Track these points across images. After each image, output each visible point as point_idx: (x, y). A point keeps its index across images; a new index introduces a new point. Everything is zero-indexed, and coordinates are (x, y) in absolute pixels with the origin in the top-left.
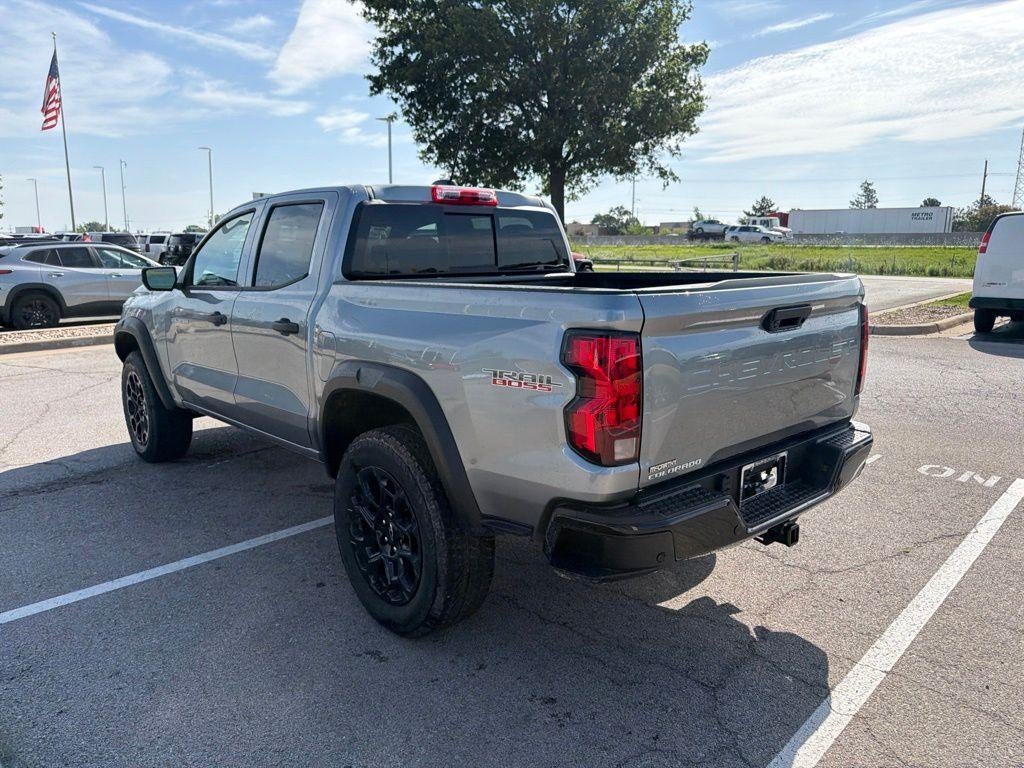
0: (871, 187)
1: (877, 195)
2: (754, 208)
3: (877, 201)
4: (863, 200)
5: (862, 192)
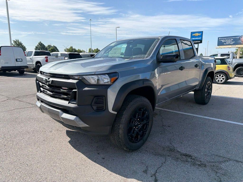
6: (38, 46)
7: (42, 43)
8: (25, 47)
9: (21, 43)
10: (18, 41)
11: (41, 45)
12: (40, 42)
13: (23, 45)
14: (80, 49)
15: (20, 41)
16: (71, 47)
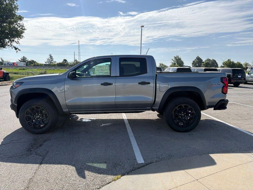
0: (51, 56)
1: (53, 58)
2: (21, 59)
3: (53, 59)
4: (50, 58)
5: (49, 57)
6: (196, 60)
7: (199, 58)
8: (183, 62)
9: (180, 58)
10: (178, 57)
11: (198, 59)
12: (198, 56)
13: (182, 60)
14: (239, 62)
15: (179, 57)
16: (229, 60)
